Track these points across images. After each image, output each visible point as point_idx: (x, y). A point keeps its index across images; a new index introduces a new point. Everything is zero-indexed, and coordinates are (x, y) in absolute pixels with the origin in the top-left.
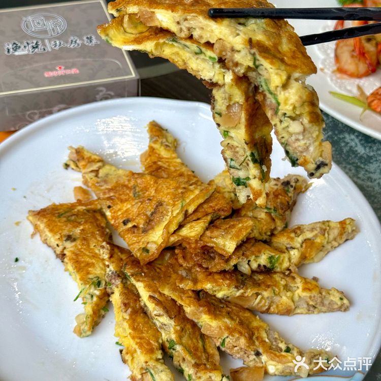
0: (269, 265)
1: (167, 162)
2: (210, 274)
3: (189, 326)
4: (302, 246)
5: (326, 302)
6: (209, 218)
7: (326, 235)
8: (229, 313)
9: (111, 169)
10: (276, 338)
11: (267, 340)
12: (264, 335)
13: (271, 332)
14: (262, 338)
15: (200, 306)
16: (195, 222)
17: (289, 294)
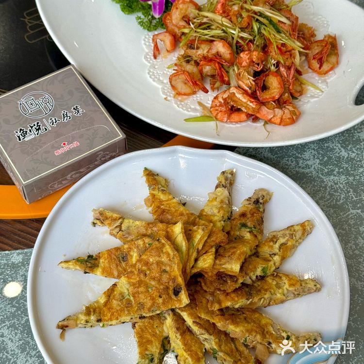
0: (263, 274)
1: (167, 204)
2: (228, 294)
3: (223, 336)
4: (279, 251)
5: (306, 290)
6: (214, 250)
7: (294, 238)
8: (245, 319)
9: (129, 222)
10: (279, 329)
11: (274, 332)
12: (271, 329)
13: (275, 325)
14: (270, 332)
15: (226, 320)
16: (205, 255)
17: (280, 291)
